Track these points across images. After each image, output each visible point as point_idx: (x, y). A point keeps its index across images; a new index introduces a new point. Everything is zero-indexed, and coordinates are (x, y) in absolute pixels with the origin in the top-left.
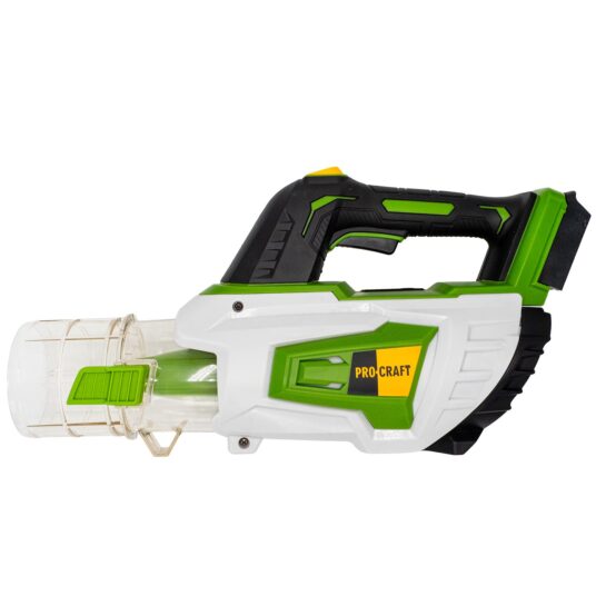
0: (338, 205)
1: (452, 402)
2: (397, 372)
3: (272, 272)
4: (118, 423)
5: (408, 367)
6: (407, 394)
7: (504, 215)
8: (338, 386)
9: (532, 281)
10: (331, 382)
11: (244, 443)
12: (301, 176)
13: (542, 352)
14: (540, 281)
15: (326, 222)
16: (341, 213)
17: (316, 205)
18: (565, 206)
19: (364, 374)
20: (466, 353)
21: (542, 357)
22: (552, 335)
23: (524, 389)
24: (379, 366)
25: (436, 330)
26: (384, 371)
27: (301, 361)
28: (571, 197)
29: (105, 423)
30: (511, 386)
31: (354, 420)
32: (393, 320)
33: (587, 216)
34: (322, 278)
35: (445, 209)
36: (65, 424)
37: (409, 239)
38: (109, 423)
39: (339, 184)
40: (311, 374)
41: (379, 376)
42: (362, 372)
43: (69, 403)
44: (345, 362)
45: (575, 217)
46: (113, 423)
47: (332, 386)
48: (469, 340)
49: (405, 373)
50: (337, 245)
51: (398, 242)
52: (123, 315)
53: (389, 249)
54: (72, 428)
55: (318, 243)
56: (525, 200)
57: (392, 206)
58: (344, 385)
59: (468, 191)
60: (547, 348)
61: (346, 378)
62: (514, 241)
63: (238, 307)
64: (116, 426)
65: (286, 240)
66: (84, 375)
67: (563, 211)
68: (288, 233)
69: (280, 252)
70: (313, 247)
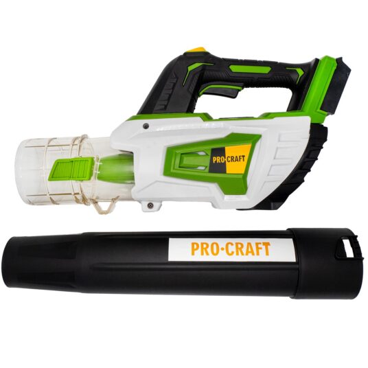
0: (203, 68)
1: (269, 177)
2: (237, 159)
3: (166, 106)
4: (78, 194)
5: (243, 156)
6: (243, 172)
7: (300, 72)
8: (203, 168)
9: (317, 109)
10: (199, 166)
11: (150, 206)
12: (182, 53)
14: (321, 109)
15: (197, 77)
16: (205, 73)
17: (191, 68)
18: (336, 65)
19: (218, 161)
20: (277, 148)
21: (322, 150)
22: (328, 138)
23: (311, 169)
24: (226, 156)
25: (260, 136)
26: (230, 159)
27: (182, 154)
28: (339, 61)
29: (71, 194)
30: (304, 167)
31: (213, 189)
32: (235, 132)
33: (349, 70)
34: (195, 111)
35: (266, 70)
36: (48, 195)
37: (245, 89)
38: (73, 194)
39: (204, 56)
40: (188, 161)
41: (227, 162)
42: (217, 159)
43: (49, 180)
44: (207, 154)
45: (341, 72)
46: (75, 194)
47: (200, 168)
48: (279, 141)
49: (242, 160)
50: (204, 93)
51: (239, 90)
52: (80, 135)
53: (233, 95)
54: (52, 196)
55: (192, 89)
56: (313, 64)
57: (235, 69)
58: (206, 167)
59: (279, 61)
60: (325, 145)
61: (208, 164)
62: (306, 86)
63: (146, 127)
64: (77, 196)
65: (173, 88)
66: (58, 164)
67: (335, 68)
68: (175, 84)
69: (170, 95)
70: (189, 92)
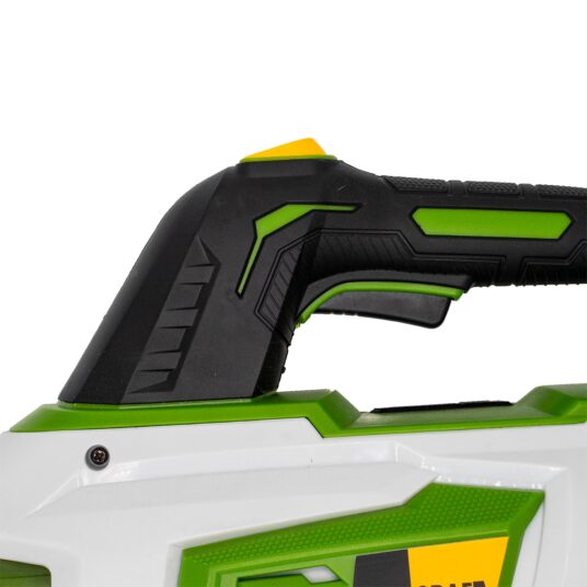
0: (315, 223)
3: (173, 375)
5: (479, 585)
12: (233, 162)
15: (290, 262)
16: (322, 242)
17: (266, 226)
25: (539, 499)
27: (241, 580)
32: (443, 479)
34: (286, 384)
35: (550, 226)
37: (475, 291)
39: (316, 177)
44: (338, 579)
50: (319, 311)
51: (449, 299)
53: (431, 316)
55: (273, 309)
57: (434, 222)
63: (98, 458)
68: (207, 289)
69: (190, 332)
70: (262, 319)
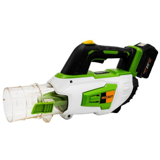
2: (110, 97)
5: (112, 95)
7: (129, 54)
11: (69, 116)
13: (137, 89)
19: (104, 98)
24: (106, 96)
25: (117, 86)
26: (108, 97)
27: (90, 97)
38: (38, 116)
41: (106, 99)
42: (103, 98)
43: (32, 114)
49: (112, 97)
58: (99, 101)
66: (37, 106)
